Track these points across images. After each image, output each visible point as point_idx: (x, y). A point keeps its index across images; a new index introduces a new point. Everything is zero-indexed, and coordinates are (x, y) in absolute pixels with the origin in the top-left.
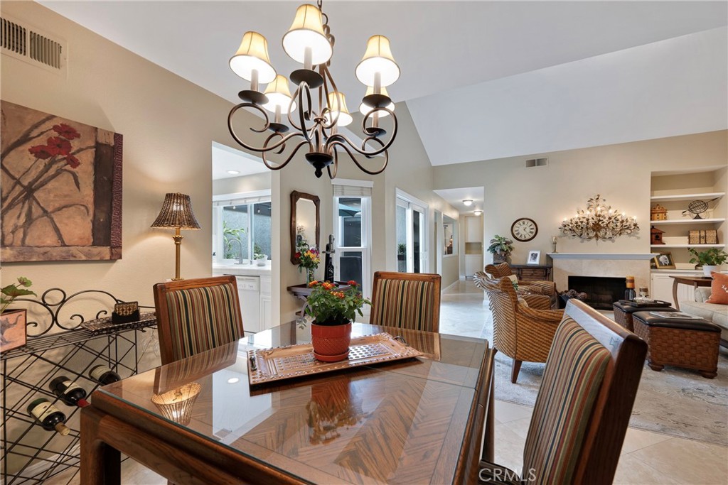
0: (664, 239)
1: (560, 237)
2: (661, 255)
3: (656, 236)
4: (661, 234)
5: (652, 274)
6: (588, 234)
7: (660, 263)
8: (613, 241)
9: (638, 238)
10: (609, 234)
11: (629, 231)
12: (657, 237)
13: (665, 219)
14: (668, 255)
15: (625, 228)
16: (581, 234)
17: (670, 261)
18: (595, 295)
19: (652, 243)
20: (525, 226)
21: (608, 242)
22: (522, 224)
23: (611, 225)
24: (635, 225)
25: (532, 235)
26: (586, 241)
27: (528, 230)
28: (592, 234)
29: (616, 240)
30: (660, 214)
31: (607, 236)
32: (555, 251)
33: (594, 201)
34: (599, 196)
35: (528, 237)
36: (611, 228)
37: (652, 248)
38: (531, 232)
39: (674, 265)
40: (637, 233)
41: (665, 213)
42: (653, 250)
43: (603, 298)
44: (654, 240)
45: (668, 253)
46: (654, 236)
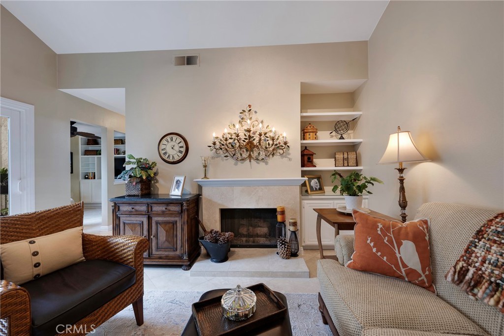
0: (315, 161)
1: (213, 158)
2: (313, 178)
3: (307, 157)
4: (312, 155)
5: (303, 201)
6: (241, 155)
7: (311, 188)
8: (267, 163)
9: (290, 159)
10: (263, 154)
11: (281, 151)
12: (309, 158)
13: (316, 138)
14: (319, 178)
15: (278, 148)
16: (234, 155)
17: (320, 185)
18: (251, 229)
19: (303, 165)
20: (172, 143)
21: (262, 164)
22: (169, 140)
23: (263, 144)
24: (285, 143)
25: (181, 155)
26: (239, 163)
27: (177, 148)
28: (245, 155)
29: (269, 162)
30: (311, 134)
31: (260, 158)
32: (205, 177)
33: (247, 113)
34: (250, 106)
35: (177, 158)
36: (264, 147)
37: (303, 172)
38: (181, 152)
39: (324, 190)
40: (289, 154)
41: (316, 133)
42: (304, 174)
43: (258, 232)
44: (306, 162)
45: (318, 176)
46: (306, 158)
